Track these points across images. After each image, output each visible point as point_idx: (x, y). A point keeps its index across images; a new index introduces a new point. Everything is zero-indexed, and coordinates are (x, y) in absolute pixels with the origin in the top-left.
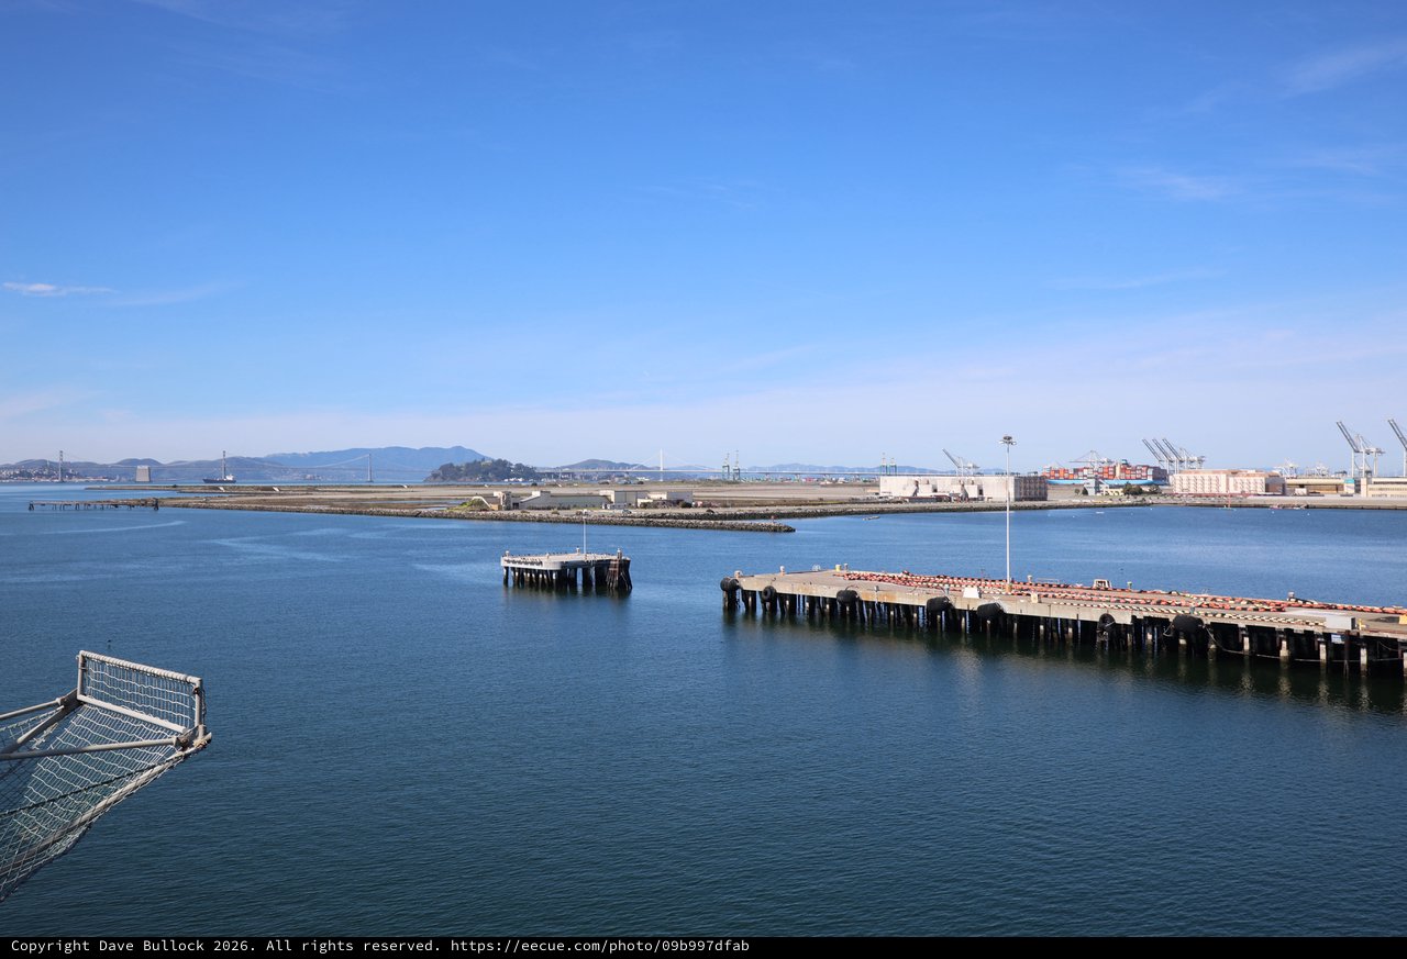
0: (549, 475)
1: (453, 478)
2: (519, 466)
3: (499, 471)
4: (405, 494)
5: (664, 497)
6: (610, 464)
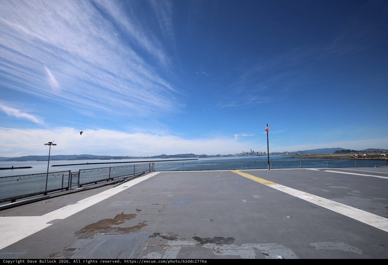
0: (360, 152)
1: (339, 153)
2: (353, 150)
3: (348, 151)
4: (331, 155)
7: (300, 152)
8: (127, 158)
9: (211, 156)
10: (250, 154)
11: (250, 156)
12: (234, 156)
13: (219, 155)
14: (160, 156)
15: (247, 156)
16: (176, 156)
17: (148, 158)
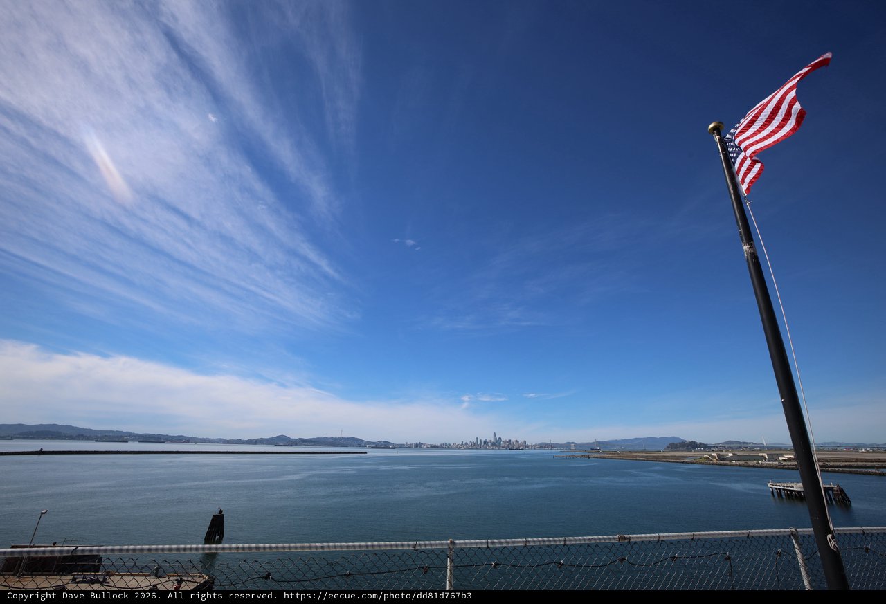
0: (714, 447)
1: (675, 448)
2: (701, 444)
3: (693, 445)
4: (663, 454)
5: (793, 457)
6: (739, 443)
7: (599, 443)
8: (179, 439)
9: (401, 446)
10: (493, 444)
11: (493, 449)
12: (455, 448)
13: (421, 444)
14: (272, 439)
15: (486, 448)
16: (314, 442)
17: (240, 442)
